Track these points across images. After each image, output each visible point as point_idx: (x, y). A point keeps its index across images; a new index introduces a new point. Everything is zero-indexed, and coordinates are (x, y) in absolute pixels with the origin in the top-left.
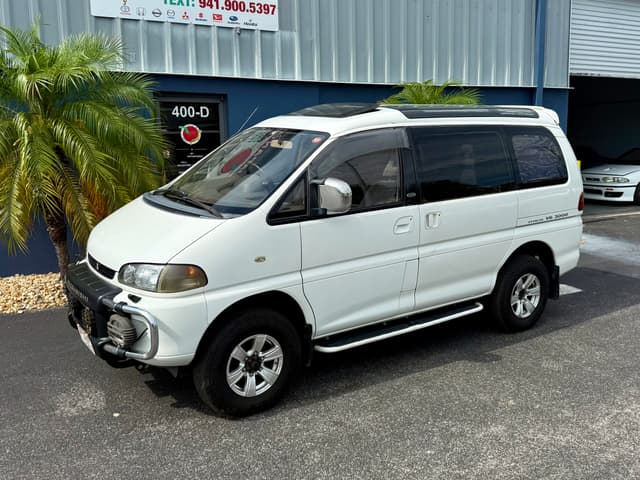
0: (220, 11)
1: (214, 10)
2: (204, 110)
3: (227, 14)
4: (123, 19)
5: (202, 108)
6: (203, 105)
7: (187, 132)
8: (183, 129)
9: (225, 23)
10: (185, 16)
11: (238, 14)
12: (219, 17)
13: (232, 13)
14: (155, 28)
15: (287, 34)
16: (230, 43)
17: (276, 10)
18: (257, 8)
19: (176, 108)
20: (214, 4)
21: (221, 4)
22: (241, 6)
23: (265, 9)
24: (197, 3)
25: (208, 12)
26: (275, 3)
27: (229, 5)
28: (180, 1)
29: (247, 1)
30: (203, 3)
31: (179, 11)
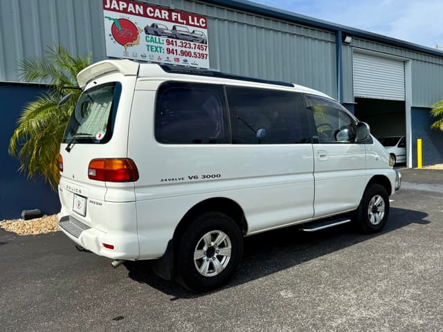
0: (178, 56)
1: (175, 55)
3: (182, 58)
11: (188, 58)
12: (178, 60)
13: (184, 58)
17: (208, 57)
18: (198, 55)
20: (175, 52)
21: (179, 52)
22: (189, 54)
23: (202, 56)
24: (166, 51)
25: (172, 57)
26: (207, 52)
27: (183, 53)
28: (156, 50)
29: (192, 51)
30: (169, 51)
31: (156, 55)
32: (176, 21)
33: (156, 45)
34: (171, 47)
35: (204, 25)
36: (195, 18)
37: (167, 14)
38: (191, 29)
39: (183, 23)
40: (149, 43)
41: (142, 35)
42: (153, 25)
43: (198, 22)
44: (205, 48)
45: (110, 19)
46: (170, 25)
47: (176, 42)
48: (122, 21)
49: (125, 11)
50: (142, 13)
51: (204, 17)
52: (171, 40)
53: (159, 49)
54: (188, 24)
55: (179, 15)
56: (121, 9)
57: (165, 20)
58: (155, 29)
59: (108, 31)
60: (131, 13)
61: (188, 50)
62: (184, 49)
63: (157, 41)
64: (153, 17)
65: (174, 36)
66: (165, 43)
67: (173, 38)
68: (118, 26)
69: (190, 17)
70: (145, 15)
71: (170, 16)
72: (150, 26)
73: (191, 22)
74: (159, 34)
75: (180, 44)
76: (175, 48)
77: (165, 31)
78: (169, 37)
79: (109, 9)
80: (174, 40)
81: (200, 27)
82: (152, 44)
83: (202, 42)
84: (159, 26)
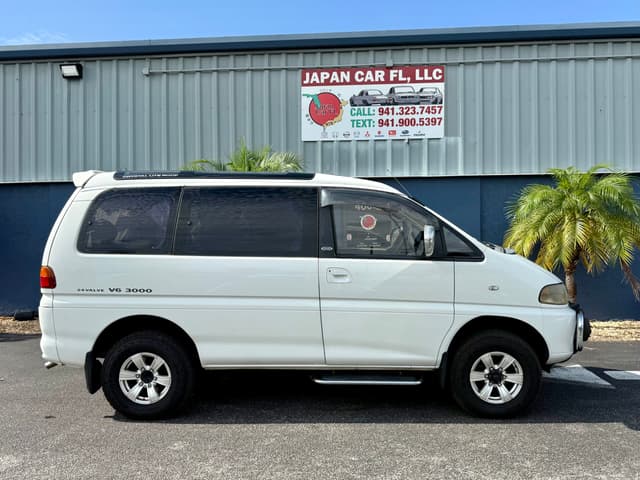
0: (394, 128)
1: (390, 128)
3: (400, 130)
4: (323, 142)
7: (365, 220)
8: (362, 218)
9: (397, 137)
10: (368, 134)
11: (409, 128)
12: (394, 132)
13: (404, 128)
14: (345, 145)
15: (452, 139)
16: (402, 151)
17: (443, 122)
18: (426, 122)
20: (390, 123)
21: (396, 122)
22: (412, 122)
23: (434, 122)
24: (377, 123)
25: (385, 130)
26: (442, 115)
27: (402, 122)
28: (364, 124)
29: (417, 117)
30: (381, 123)
31: (363, 131)
32: (396, 81)
33: (364, 118)
34: (385, 117)
35: (440, 77)
36: (426, 71)
37: (383, 73)
38: (417, 87)
39: (406, 82)
40: (355, 118)
41: (347, 108)
42: (362, 94)
43: (430, 74)
44: (438, 109)
45: (308, 96)
46: (385, 89)
47: (393, 109)
48: (322, 96)
49: (327, 83)
50: (348, 80)
51: (440, 66)
52: (385, 107)
53: (367, 123)
54: (414, 81)
55: (401, 72)
56: (322, 81)
57: (380, 82)
58: (364, 97)
59: (305, 110)
60: (335, 83)
61: (410, 117)
62: (404, 117)
63: (366, 112)
64: (363, 83)
65: (392, 101)
66: (377, 112)
67: (390, 104)
68: (317, 102)
69: (417, 71)
70: (353, 82)
71: (387, 77)
72: (357, 94)
73: (418, 78)
74: (369, 102)
75: (399, 111)
76: (390, 117)
77: (378, 97)
78: (382, 104)
79: (309, 85)
80: (390, 107)
81: (433, 81)
82: (359, 117)
83: (435, 102)
84: (370, 93)
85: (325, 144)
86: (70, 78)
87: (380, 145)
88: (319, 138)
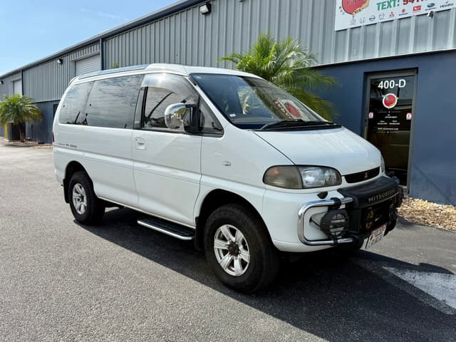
0: (419, 3)
1: (415, 4)
2: (402, 83)
3: (425, 4)
4: (352, 28)
5: (400, 81)
6: (402, 77)
7: (387, 99)
8: (385, 97)
9: (423, 11)
10: (392, 15)
12: (419, 8)
16: (427, 26)
19: (382, 82)
24: (402, 3)
25: (409, 7)
28: (389, 5)
30: (406, 1)
31: (387, 12)
53: (392, 4)
59: (339, 3)
85: (354, 30)
86: (206, 14)
87: (404, 23)
88: (348, 26)
